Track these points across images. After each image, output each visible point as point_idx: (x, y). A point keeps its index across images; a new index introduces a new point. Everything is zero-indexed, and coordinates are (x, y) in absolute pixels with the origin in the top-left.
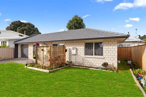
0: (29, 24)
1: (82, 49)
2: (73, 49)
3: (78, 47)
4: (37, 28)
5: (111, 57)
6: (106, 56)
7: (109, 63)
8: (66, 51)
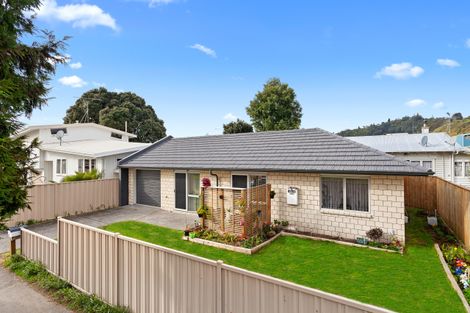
0: (130, 97)
1: (314, 193)
2: (292, 191)
3: (303, 188)
4: (150, 107)
5: (389, 215)
6: (377, 214)
7: (384, 231)
8: (272, 195)
